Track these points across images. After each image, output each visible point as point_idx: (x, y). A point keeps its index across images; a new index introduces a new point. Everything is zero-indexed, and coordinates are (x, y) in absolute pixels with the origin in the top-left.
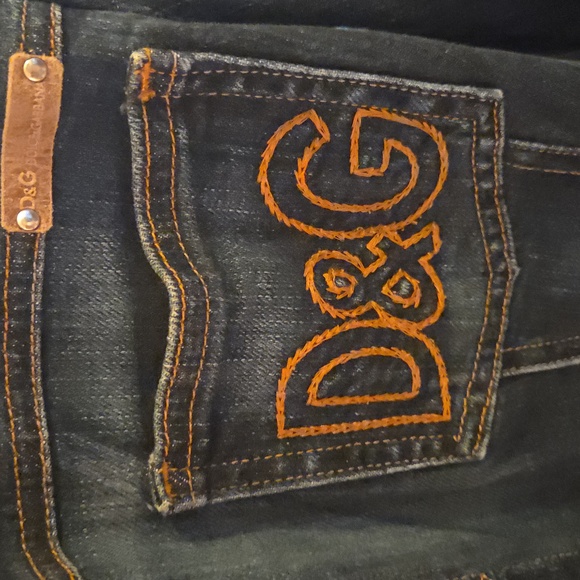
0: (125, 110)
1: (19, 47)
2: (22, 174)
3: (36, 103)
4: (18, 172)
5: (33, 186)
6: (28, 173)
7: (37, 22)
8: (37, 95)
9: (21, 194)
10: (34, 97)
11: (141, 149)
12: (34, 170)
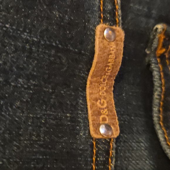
0: (150, 61)
1: (100, 21)
2: (99, 101)
3: (111, 54)
4: (96, 100)
5: (106, 108)
6: (102, 100)
7: (109, 7)
8: (111, 49)
9: (100, 114)
10: (110, 50)
11: (160, 82)
12: (105, 98)
